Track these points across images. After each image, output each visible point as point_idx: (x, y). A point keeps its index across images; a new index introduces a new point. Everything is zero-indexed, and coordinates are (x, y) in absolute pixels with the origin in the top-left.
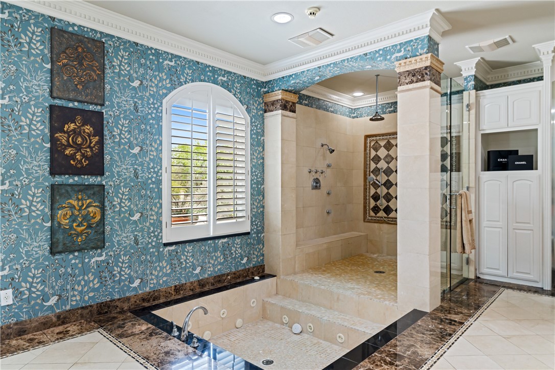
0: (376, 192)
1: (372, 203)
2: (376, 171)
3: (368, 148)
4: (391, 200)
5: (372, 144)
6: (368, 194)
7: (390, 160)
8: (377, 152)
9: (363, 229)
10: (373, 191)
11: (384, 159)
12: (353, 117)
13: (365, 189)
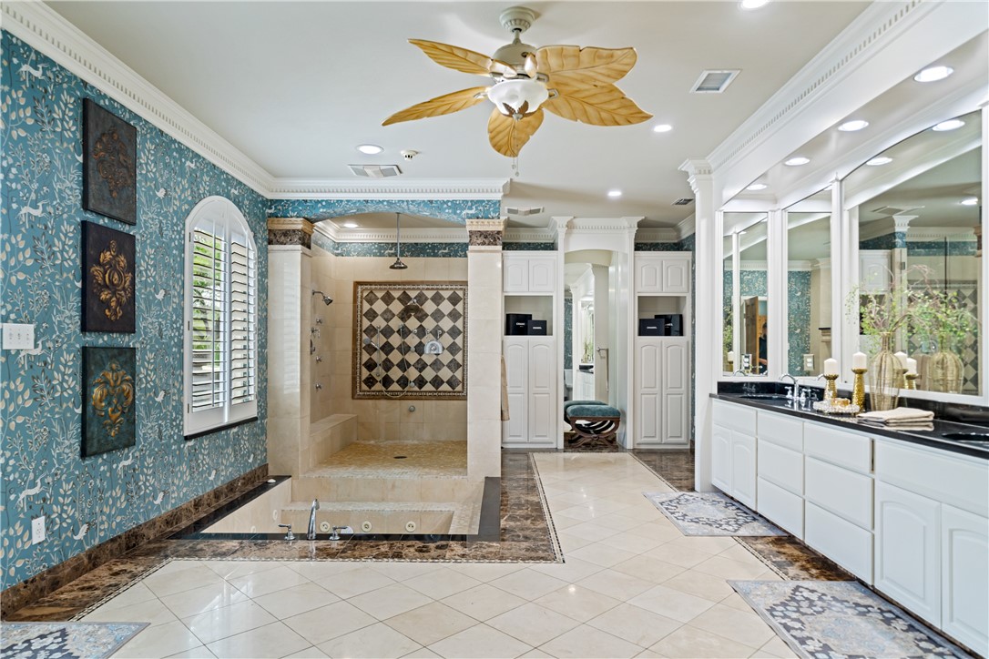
0: (370, 359)
1: (365, 373)
2: (371, 331)
3: (359, 299)
4: (391, 368)
5: (365, 294)
6: (358, 360)
7: (390, 316)
8: (371, 305)
9: (353, 409)
10: (365, 357)
11: (382, 315)
12: (337, 255)
13: (354, 355)
